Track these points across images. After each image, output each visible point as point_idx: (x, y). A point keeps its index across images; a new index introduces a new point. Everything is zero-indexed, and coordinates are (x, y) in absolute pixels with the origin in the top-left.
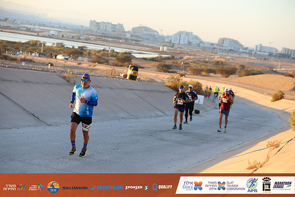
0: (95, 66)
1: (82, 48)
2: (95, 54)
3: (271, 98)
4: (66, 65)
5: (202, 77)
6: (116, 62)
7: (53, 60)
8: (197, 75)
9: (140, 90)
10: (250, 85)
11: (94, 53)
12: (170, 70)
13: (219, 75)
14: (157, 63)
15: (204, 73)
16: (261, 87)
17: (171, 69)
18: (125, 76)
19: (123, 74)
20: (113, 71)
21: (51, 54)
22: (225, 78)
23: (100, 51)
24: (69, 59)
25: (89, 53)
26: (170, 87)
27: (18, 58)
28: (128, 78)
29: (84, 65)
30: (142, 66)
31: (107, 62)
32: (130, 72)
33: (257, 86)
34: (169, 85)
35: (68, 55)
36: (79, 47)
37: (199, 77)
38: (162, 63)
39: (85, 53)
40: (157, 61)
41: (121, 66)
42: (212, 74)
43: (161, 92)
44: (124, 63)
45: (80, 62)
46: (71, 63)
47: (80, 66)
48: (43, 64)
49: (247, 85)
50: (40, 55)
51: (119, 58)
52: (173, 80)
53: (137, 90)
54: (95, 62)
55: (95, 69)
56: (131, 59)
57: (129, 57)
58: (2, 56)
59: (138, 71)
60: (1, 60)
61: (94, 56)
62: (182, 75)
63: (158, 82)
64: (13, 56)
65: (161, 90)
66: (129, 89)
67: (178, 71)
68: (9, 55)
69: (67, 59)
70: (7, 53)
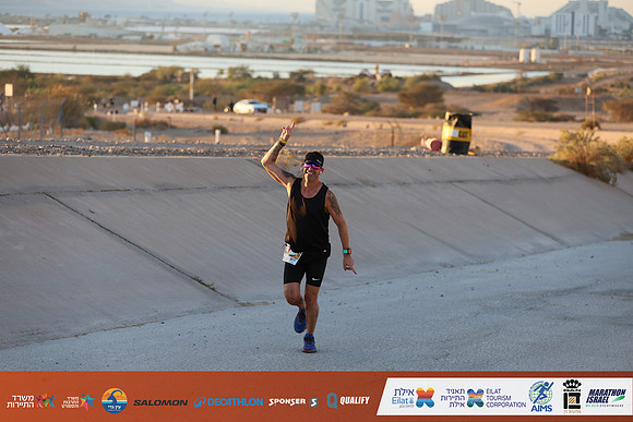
0: (344, 122)
1: (300, 77)
2: (339, 89)
4: (262, 129)
6: (398, 105)
7: (224, 118)
9: (482, 181)
11: (335, 87)
12: (556, 115)
14: (515, 99)
17: (556, 109)
18: (437, 145)
19: (428, 143)
20: (396, 131)
23: (352, 79)
24: (270, 111)
25: (323, 89)
26: (564, 163)
27: (128, 122)
28: (444, 149)
29: (312, 124)
31: (373, 109)
32: (448, 132)
34: (563, 157)
35: (264, 100)
36: (293, 74)
38: (531, 97)
39: (310, 88)
40: (514, 91)
41: (416, 115)
43: (543, 179)
44: (423, 105)
45: (299, 115)
46: (277, 120)
47: (300, 126)
48: (200, 130)
50: (189, 106)
51: (408, 92)
52: (571, 144)
53: (475, 181)
54: (340, 112)
55: (344, 132)
56: (440, 94)
57: (435, 88)
58: (83, 121)
59: (470, 127)
60: (81, 130)
61: (336, 96)
62: (591, 126)
63: (531, 154)
64: (115, 118)
65: (543, 175)
66: (451, 182)
67: (579, 115)
68: (101, 115)
69: (264, 111)
70: (96, 111)
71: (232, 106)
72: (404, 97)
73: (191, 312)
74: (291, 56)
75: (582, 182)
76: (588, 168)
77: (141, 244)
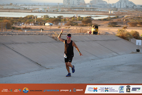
1: (60, 17)
2: (68, 20)
4: (51, 29)
6: (82, 24)
7: (43, 27)
9: (101, 41)
11: (68, 19)
12: (117, 25)
14: (108, 22)
15: (138, 25)
17: (117, 24)
18: (90, 32)
20: (81, 29)
21: (41, 23)
23: (71, 18)
24: (53, 25)
25: (65, 20)
26: (119, 36)
27: (21, 28)
28: (92, 33)
29: (62, 28)
30: (99, 24)
31: (76, 24)
32: (93, 30)
34: (119, 35)
35: (52, 23)
36: (58, 17)
37: (136, 28)
38: (111, 21)
39: (62, 20)
40: (108, 20)
41: (86, 26)
43: (114, 40)
44: (87, 24)
45: (60, 26)
46: (55, 27)
47: (60, 28)
48: (37, 30)
50: (35, 24)
51: (84, 21)
52: (120, 32)
53: (99, 40)
54: (69, 25)
57: (90, 20)
58: (11, 28)
59: (98, 28)
60: (11, 30)
61: (68, 22)
62: (125, 28)
63: (111, 34)
64: (18, 27)
65: (114, 39)
66: (93, 41)
67: (122, 26)
68: (15, 26)
69: (52, 25)
70: (14, 25)
71: (45, 24)
72: (83, 22)
73: (35, 71)
74: (58, 13)
75: (123, 40)
76: (124, 37)
77: (24, 55)
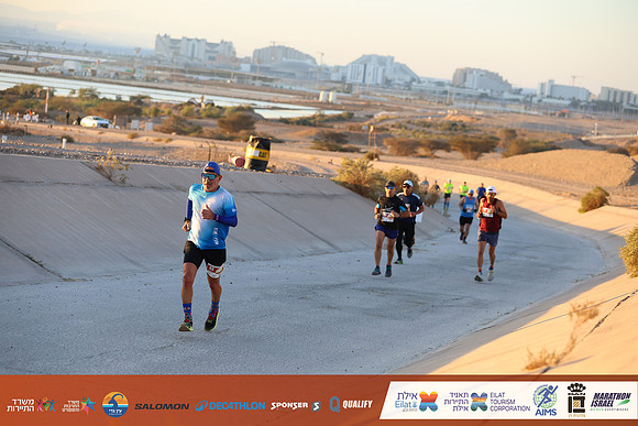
0: (171, 140)
1: (138, 100)
2: (169, 113)
3: (578, 204)
4: (102, 140)
5: (419, 160)
6: (218, 130)
7: (72, 130)
8: (406, 155)
9: (275, 194)
10: (528, 176)
11: (166, 111)
12: (344, 146)
13: (458, 154)
14: (314, 131)
15: (422, 151)
16: (554, 180)
17: (346, 142)
18: (241, 162)
19: (235, 158)
20: (213, 150)
21: (68, 116)
22: (472, 162)
23: (180, 106)
24: (110, 126)
25: (157, 112)
26: (344, 184)
28: (246, 166)
29: (142, 139)
30: (279, 137)
31: (197, 131)
32: (251, 152)
33: (545, 178)
34: (343, 179)
35: (106, 117)
36: (132, 98)
37: (411, 159)
38: (326, 130)
39: (146, 110)
40: (310, 125)
41: (231, 139)
42: (440, 153)
43: (325, 196)
44: (237, 131)
45: (134, 132)
46: (115, 134)
47: (135, 140)
48: (50, 138)
49: (524, 175)
50: (43, 117)
51: (226, 120)
52: (350, 169)
53: (269, 193)
55: (170, 147)
56: (253, 123)
57: (250, 117)
59: (269, 150)
61: (166, 118)
62: (371, 158)
63: (318, 175)
65: (326, 192)
66: (249, 192)
67: (364, 148)
69: (106, 126)
71: (79, 120)
72: (223, 123)
73: (21, 283)
74: (133, 83)
75: (358, 201)
76: (362, 189)
